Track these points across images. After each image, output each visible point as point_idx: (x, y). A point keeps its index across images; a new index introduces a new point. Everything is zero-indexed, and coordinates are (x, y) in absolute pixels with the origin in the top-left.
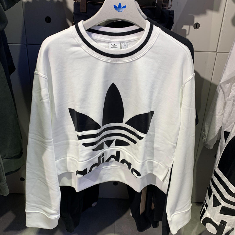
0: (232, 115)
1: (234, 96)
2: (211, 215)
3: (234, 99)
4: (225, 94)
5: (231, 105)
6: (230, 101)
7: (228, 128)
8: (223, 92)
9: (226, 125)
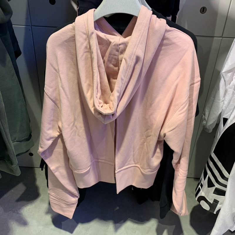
0: (231, 103)
2: (206, 194)
4: (226, 83)
5: (232, 93)
6: (231, 90)
7: (227, 115)
8: (225, 81)
9: (225, 112)
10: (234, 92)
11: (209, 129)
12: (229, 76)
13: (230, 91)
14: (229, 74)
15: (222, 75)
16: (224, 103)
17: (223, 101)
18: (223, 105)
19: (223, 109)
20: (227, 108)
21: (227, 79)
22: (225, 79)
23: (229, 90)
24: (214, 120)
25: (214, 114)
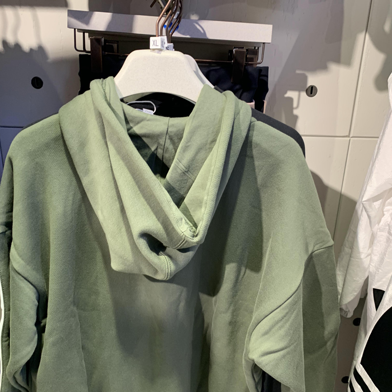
0: (386, 260)
1: (389, 224)
3: (389, 229)
4: (373, 220)
5: (385, 240)
6: (382, 233)
7: (380, 283)
8: (369, 217)
9: (376, 277)
10: (389, 239)
11: (347, 310)
12: (377, 207)
13: (382, 236)
14: (377, 204)
15: (363, 206)
16: (371, 260)
17: (369, 255)
18: (370, 264)
19: (371, 270)
20: (380, 270)
21: (373, 214)
22: (370, 213)
23: (379, 233)
24: (356, 294)
25: (355, 281)
